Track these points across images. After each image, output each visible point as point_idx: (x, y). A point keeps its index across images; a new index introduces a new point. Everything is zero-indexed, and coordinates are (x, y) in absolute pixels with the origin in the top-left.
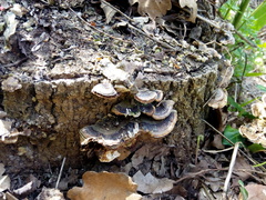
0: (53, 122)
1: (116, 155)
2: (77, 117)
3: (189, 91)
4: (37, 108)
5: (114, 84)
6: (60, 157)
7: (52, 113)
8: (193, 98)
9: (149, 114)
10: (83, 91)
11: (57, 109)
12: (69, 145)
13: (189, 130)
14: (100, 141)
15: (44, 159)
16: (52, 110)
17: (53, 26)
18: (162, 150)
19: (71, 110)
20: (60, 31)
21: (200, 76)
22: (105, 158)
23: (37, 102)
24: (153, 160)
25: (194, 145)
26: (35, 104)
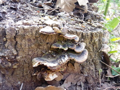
0: (16, 53)
1: (55, 76)
2: (30, 53)
3: (91, 40)
4: (6, 45)
5: (52, 26)
6: (19, 83)
7: (15, 48)
8: (93, 46)
9: (73, 48)
10: (34, 33)
11: (19, 46)
12: (25, 74)
13: (94, 66)
14: (45, 64)
15: (9, 85)
16: (15, 46)
17: (18, 7)
18: (81, 78)
19: (27, 47)
20: (22, 10)
21: (96, 32)
22: (48, 78)
23: (7, 41)
24: (76, 85)
25: (98, 76)
26: (5, 42)
